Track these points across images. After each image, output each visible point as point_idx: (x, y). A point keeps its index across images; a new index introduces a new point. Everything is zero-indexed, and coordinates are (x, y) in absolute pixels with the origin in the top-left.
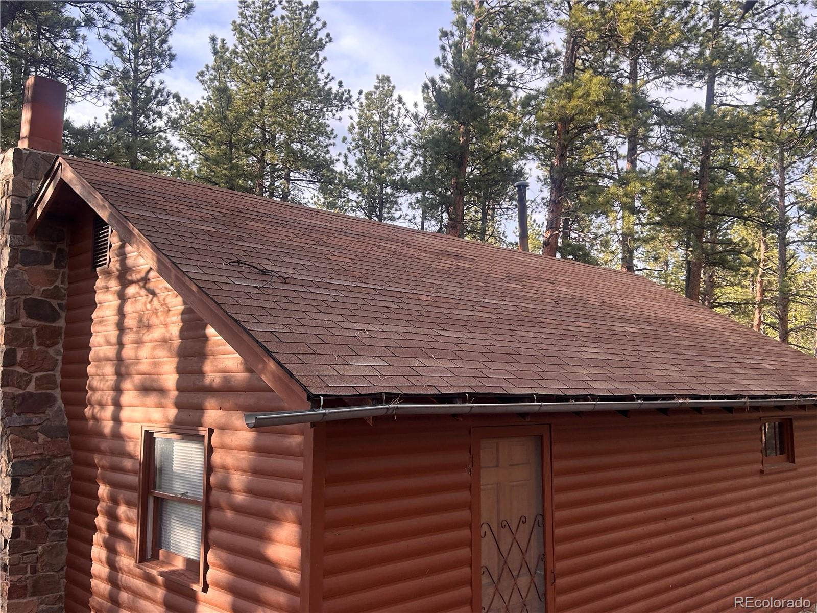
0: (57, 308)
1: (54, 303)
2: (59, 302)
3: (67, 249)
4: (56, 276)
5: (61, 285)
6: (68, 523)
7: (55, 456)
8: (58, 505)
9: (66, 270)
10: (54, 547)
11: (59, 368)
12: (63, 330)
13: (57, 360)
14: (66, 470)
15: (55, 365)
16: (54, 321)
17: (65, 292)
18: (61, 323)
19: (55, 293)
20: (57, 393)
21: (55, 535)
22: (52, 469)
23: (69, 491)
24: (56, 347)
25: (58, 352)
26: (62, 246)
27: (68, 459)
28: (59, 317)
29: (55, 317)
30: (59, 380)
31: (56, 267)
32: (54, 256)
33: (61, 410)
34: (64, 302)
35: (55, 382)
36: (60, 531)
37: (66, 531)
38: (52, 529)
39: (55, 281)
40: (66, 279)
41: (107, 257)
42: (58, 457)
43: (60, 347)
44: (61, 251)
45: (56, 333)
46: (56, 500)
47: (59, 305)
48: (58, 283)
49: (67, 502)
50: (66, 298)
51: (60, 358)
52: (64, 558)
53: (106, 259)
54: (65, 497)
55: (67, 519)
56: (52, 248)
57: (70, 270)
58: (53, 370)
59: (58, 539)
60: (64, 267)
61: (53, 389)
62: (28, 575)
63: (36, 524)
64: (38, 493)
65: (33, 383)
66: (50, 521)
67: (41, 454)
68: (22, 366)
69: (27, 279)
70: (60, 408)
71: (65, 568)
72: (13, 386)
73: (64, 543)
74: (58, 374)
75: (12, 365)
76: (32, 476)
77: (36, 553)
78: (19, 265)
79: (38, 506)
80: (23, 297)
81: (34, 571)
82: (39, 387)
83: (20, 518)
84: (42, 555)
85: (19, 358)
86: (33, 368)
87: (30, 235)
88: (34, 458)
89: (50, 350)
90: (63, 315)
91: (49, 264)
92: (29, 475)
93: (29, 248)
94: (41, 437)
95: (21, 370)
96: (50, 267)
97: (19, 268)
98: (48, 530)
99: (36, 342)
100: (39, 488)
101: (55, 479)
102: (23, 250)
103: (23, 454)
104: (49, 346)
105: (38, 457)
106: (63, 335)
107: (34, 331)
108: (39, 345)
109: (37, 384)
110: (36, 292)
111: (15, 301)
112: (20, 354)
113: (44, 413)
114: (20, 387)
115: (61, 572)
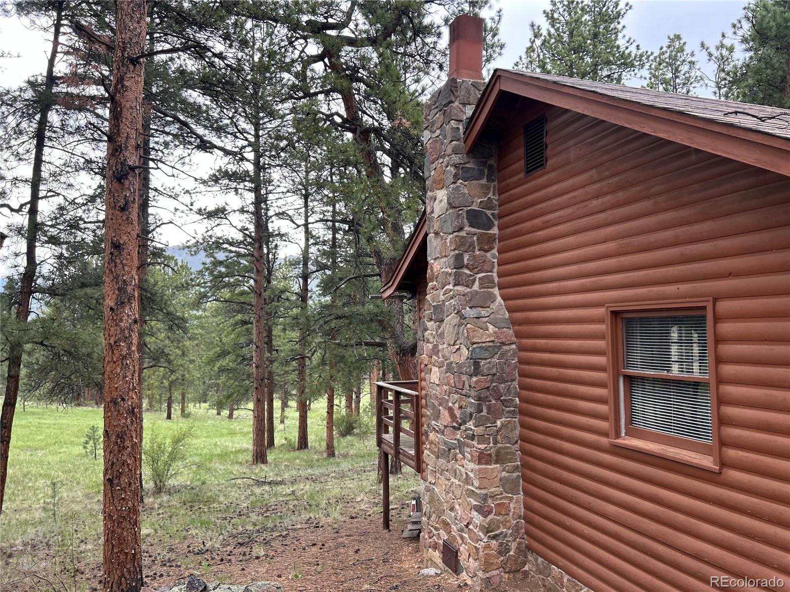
0: (491, 217)
1: (489, 212)
2: (492, 212)
3: (495, 165)
4: (489, 189)
5: (492, 197)
6: (518, 402)
7: (503, 344)
8: (510, 386)
9: (496, 183)
10: (509, 422)
11: (495, 270)
12: (497, 236)
14: (513, 355)
15: (493, 268)
16: (489, 229)
17: (496, 203)
18: (495, 231)
19: (488, 205)
20: (496, 291)
21: (509, 412)
22: (503, 355)
23: (517, 375)
24: (492, 252)
25: (494, 256)
26: (492, 162)
27: (514, 346)
28: (493, 225)
29: (490, 227)
30: (496, 280)
31: (488, 181)
32: (486, 171)
33: (501, 305)
34: (496, 212)
35: (493, 281)
36: (512, 409)
37: (517, 409)
38: (506, 407)
39: (488, 194)
40: (497, 192)
41: (544, 158)
42: (506, 345)
43: (495, 251)
44: (491, 167)
45: (491, 239)
46: (507, 382)
47: (493, 214)
48: (490, 195)
49: (516, 384)
50: (497, 208)
51: (495, 261)
52: (517, 432)
53: (543, 161)
54: (514, 380)
55: (517, 399)
56: (485, 164)
57: (499, 183)
58: (491, 271)
59: (511, 416)
60: (494, 181)
61: (492, 287)
62: (491, 445)
63: (494, 402)
64: (494, 375)
65: (477, 283)
66: (505, 400)
67: (493, 341)
68: (468, 268)
69: (467, 192)
70: (500, 303)
71: (519, 441)
72: (463, 285)
73: (517, 420)
74: (495, 275)
75: (461, 267)
76: (488, 360)
77: (496, 426)
78: (460, 181)
79: (494, 386)
80: (465, 208)
81: (495, 442)
82: (481, 286)
83: (482, 396)
84: (500, 429)
85: (466, 261)
86: (476, 270)
87: (468, 154)
88: (488, 344)
89: (488, 255)
90: (496, 223)
91: (482, 178)
92: (486, 359)
93: (467, 165)
94: (491, 327)
95: (467, 272)
96: (484, 181)
97: (461, 183)
98: (504, 408)
99: (477, 248)
100: (494, 371)
101: (505, 363)
102: (463, 168)
103: (479, 341)
104: (487, 251)
105: (491, 344)
106: (497, 241)
107: (475, 238)
108: (479, 250)
109: (480, 284)
110: (475, 204)
111: (460, 212)
112: (466, 258)
113: (489, 307)
114: (467, 286)
115: (516, 445)
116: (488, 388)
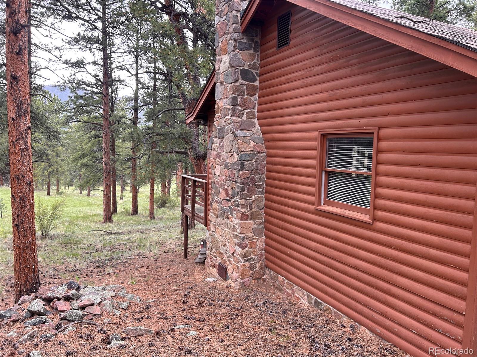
0: (255, 74)
1: (254, 72)
2: (256, 71)
3: (259, 41)
4: (254, 57)
5: (256, 62)
6: (265, 186)
7: (258, 152)
8: (261, 177)
9: (259, 53)
10: (259, 197)
11: (256, 108)
12: (258, 87)
13: (256, 103)
14: (264, 159)
15: (255, 106)
16: (254, 82)
17: (259, 66)
18: (257, 83)
19: (253, 67)
20: (256, 121)
21: (259, 191)
22: (258, 159)
23: (265, 170)
24: (255, 96)
25: (256, 99)
26: (257, 39)
27: (264, 154)
28: (256, 80)
29: (254, 81)
30: (256, 114)
31: (254, 51)
32: (253, 45)
33: (259, 130)
34: (258, 71)
35: (254, 115)
36: (261, 190)
37: (264, 190)
38: (258, 189)
39: (254, 60)
40: (259, 59)
41: (289, 39)
42: (260, 153)
43: (256, 96)
44: (256, 42)
45: (254, 88)
46: (260, 174)
47: (256, 73)
48: (255, 61)
49: (264, 176)
50: (259, 69)
51: (256, 102)
52: (263, 203)
53: (288, 40)
54: (263, 174)
55: (265, 184)
56: (252, 40)
57: (261, 53)
58: (254, 109)
59: (261, 194)
60: (258, 52)
61: (254, 119)
62: (249, 210)
63: (251, 186)
64: (252, 170)
65: (245, 115)
66: (257, 185)
67: (253, 151)
68: (240, 106)
69: (241, 58)
70: (258, 128)
71: (264, 208)
72: (236, 116)
73: (264, 196)
74: (256, 111)
75: (236, 105)
76: (249, 162)
77: (252, 199)
78: (237, 50)
79: (252, 177)
80: (240, 68)
81: (251, 208)
82: (248, 117)
83: (245, 182)
84: (254, 201)
85: (239, 102)
86: (245, 107)
87: (242, 33)
88: (249, 152)
89: (253, 98)
90: (258, 78)
91: (251, 50)
92: (248, 161)
93: (242, 40)
94: (252, 142)
95: (240, 108)
96: (252, 51)
97: (238, 52)
98: (257, 189)
99: (246, 93)
100: (252, 168)
101: (259, 164)
102: (239, 42)
103: (245, 150)
104: (251, 96)
105: (252, 152)
106: (258, 90)
107: (245, 87)
108: (247, 95)
109: (247, 116)
110: (245, 65)
111: (237, 70)
112: (239, 99)
113: (251, 130)
114: (239, 117)
115: (263, 210)
116: (248, 178)
